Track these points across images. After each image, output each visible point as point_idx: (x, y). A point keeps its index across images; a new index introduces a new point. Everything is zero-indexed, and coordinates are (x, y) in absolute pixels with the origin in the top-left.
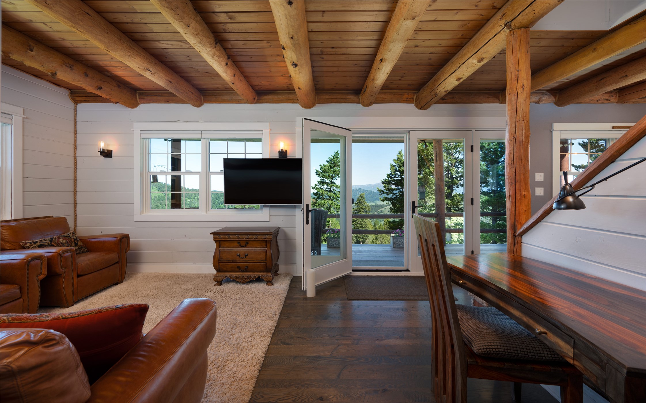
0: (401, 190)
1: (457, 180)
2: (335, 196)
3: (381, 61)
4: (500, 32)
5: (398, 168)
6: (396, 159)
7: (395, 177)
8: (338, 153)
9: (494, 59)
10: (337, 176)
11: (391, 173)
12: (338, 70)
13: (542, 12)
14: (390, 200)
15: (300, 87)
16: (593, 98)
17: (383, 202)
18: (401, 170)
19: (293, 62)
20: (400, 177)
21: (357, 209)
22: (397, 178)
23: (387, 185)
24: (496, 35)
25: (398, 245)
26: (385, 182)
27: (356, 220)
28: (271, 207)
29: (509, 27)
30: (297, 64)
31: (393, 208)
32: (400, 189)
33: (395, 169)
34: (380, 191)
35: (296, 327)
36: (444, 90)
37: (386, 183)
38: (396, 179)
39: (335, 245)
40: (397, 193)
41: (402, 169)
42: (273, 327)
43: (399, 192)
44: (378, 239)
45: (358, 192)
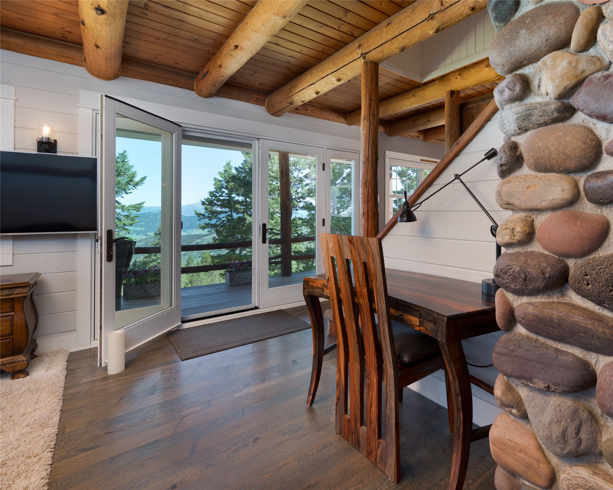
0: (230, 213)
1: (297, 201)
2: (118, 223)
3: (236, 48)
4: (357, 59)
5: (225, 184)
6: (223, 172)
7: (221, 196)
8: (125, 154)
9: (349, 82)
10: (123, 192)
11: (215, 190)
12: (167, 38)
13: (388, 55)
14: (213, 227)
15: (99, 44)
16: (410, 134)
17: (203, 230)
18: (229, 187)
19: (99, 6)
20: (228, 196)
21: (158, 243)
22: (223, 198)
23: (209, 207)
24: (353, 61)
25: (237, 282)
26: (207, 202)
27: (157, 259)
28: (15, 238)
29: (364, 58)
30: (105, 11)
31: (217, 237)
32: (227, 213)
33: (221, 185)
34: (199, 215)
35: (100, 421)
36: (301, 100)
37: (210, 203)
38: (221, 198)
39: (139, 294)
40: (223, 217)
41: (231, 186)
42: (53, 436)
43: (227, 216)
44: (193, 283)
45: (159, 217)
